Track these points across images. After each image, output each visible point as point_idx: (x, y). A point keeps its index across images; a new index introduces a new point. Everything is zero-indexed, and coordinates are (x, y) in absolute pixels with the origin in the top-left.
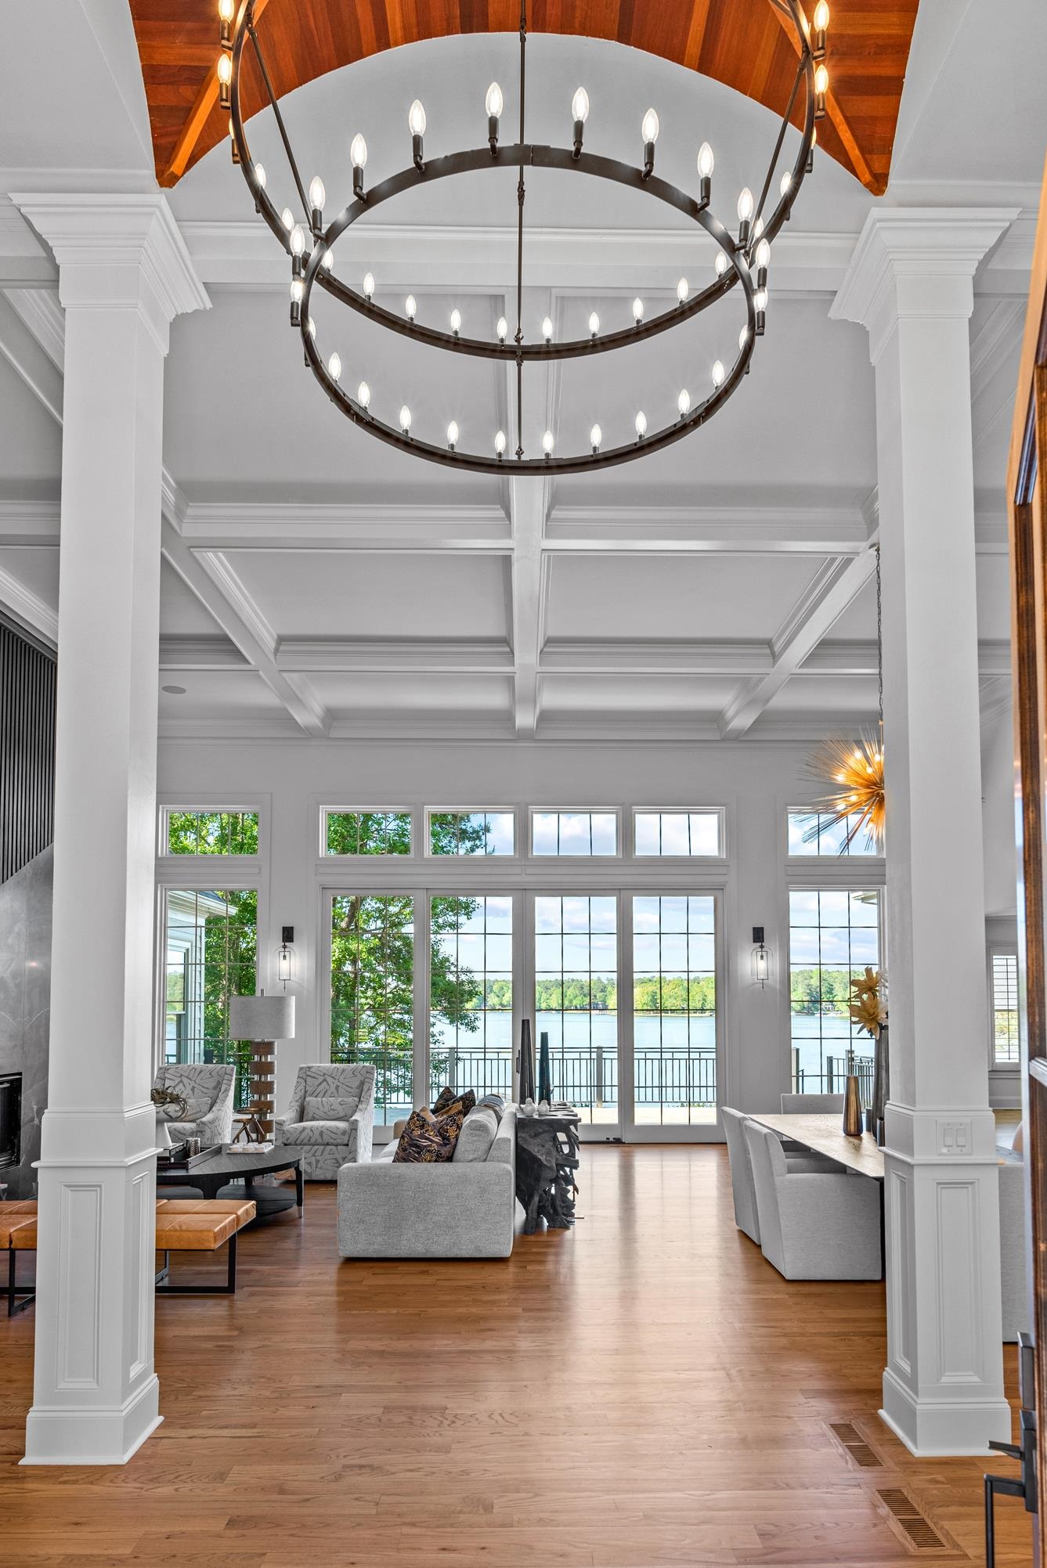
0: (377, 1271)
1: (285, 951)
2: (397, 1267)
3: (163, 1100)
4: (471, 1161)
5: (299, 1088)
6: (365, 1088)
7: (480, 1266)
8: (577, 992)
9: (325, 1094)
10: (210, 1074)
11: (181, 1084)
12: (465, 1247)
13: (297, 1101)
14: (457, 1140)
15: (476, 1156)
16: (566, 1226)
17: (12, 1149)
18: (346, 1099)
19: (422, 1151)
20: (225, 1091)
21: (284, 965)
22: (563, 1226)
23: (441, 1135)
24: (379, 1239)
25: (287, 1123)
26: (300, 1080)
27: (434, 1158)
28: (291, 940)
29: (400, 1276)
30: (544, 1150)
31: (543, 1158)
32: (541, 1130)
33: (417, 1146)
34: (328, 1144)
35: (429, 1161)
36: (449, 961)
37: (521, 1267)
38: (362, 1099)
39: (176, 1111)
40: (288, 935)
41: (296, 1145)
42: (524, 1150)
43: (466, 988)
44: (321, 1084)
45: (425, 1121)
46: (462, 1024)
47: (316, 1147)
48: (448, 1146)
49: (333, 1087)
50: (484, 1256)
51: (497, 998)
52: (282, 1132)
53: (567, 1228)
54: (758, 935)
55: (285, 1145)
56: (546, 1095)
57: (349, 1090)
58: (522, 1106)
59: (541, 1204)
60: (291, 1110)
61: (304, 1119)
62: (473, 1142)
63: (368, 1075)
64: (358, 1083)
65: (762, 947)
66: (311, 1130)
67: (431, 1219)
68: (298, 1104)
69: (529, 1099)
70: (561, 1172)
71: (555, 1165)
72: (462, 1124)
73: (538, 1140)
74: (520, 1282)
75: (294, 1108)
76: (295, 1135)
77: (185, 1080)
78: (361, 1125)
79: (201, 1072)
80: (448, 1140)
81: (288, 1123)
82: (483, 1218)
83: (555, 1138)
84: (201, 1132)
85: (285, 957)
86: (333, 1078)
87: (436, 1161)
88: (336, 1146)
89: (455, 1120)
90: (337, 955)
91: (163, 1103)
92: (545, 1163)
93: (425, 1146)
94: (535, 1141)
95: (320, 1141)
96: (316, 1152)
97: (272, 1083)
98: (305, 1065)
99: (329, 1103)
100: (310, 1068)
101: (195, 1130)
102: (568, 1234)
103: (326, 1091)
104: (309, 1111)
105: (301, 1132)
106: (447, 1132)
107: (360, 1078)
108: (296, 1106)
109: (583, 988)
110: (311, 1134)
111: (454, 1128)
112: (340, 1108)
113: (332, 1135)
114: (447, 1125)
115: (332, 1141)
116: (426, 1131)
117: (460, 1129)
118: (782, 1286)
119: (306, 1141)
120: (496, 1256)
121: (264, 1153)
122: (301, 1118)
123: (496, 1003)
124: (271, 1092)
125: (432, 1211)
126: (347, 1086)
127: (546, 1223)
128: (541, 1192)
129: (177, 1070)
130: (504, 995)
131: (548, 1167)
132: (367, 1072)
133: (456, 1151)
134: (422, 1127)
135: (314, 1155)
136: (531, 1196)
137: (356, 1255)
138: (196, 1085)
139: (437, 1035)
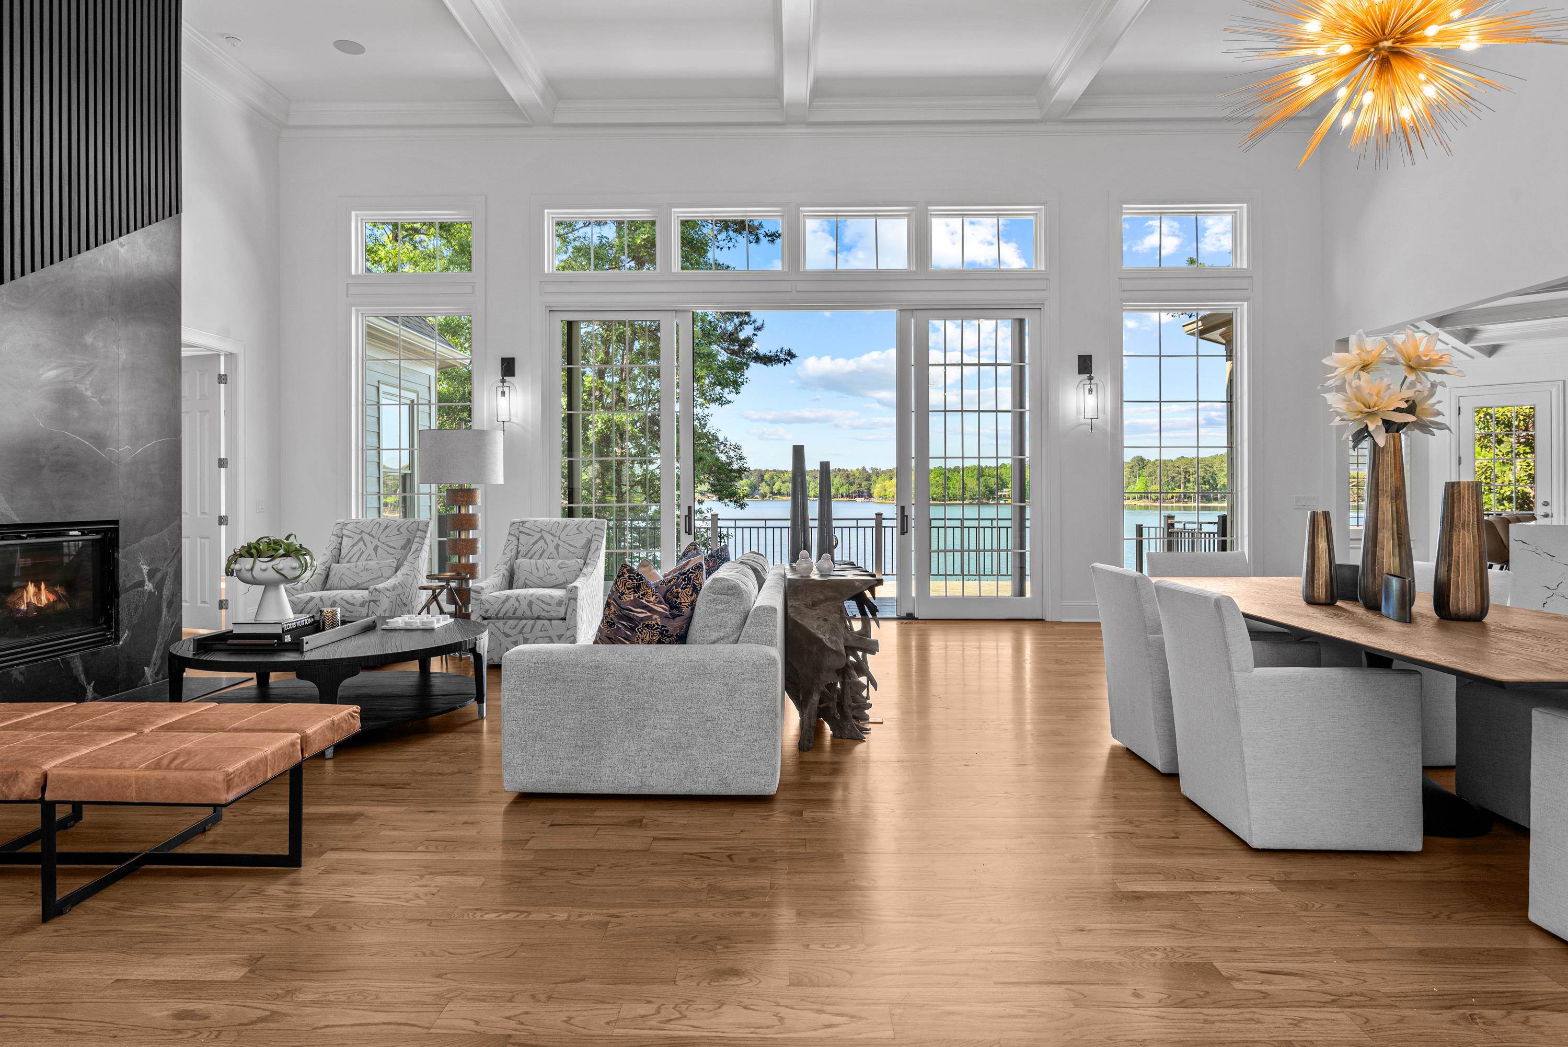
0: (559, 818)
1: (503, 386)
2: (595, 810)
3: (272, 553)
4: (714, 642)
5: (510, 548)
6: (593, 547)
7: (727, 810)
8: (844, 481)
9: (541, 555)
10: (398, 530)
11: (361, 542)
12: (704, 779)
13: (506, 564)
14: (693, 609)
15: (722, 635)
16: (858, 736)
17: (108, 621)
18: (567, 561)
19: (637, 626)
20: (416, 550)
21: (503, 402)
22: (855, 736)
23: (667, 601)
24: (568, 765)
25: (486, 591)
26: (511, 538)
27: (656, 638)
28: (513, 375)
29: (594, 829)
30: (827, 627)
31: (825, 638)
32: (822, 597)
33: (630, 619)
34: (539, 618)
35: (649, 643)
36: (717, 440)
37: (793, 813)
38: (588, 561)
39: (294, 569)
40: (508, 367)
41: (498, 619)
42: (797, 625)
43: (735, 466)
44: (536, 542)
45: (641, 579)
46: (730, 501)
47: (524, 622)
48: (678, 619)
49: (552, 548)
50: (733, 793)
51: (767, 487)
52: (479, 602)
53: (861, 740)
54: (1085, 365)
55: (484, 619)
56: (827, 546)
57: (571, 549)
58: (794, 565)
59: (822, 706)
60: (495, 575)
61: (514, 586)
62: (718, 612)
63: (597, 532)
64: (584, 541)
65: (1091, 379)
66: (518, 600)
67: (649, 734)
68: (506, 567)
69: (803, 553)
70: (851, 658)
71: (843, 648)
72: (701, 585)
73: (818, 612)
74: (791, 846)
75: (500, 573)
76: (496, 606)
77: (366, 537)
78: (582, 593)
79: (386, 527)
80: (679, 609)
81: (489, 590)
82: (732, 733)
83: (842, 611)
84: (375, 601)
85: (503, 393)
86: (552, 534)
87: (659, 642)
88: (550, 620)
89: (690, 579)
90: (600, 426)
91: (273, 558)
92: (829, 645)
93: (642, 619)
94: (814, 613)
95: (528, 613)
96: (523, 627)
97: (474, 541)
98: (518, 520)
99: (546, 566)
100: (523, 522)
101: (367, 599)
102: (860, 748)
103: (543, 552)
104: (520, 576)
105: (504, 602)
106: (678, 597)
107: (587, 535)
108: (503, 570)
109: (848, 477)
110: (517, 604)
111: (689, 590)
112: (559, 573)
113: (544, 606)
114: (677, 586)
115: (544, 614)
116: (643, 595)
117: (697, 593)
118: (1245, 860)
119: (510, 614)
120: (753, 793)
121: (433, 629)
122: (510, 583)
123: (767, 491)
124: (474, 552)
125: (650, 722)
126: (569, 545)
127: (828, 730)
128: (823, 688)
129: (357, 526)
130: (774, 484)
131: (832, 650)
132: (596, 528)
133: (691, 627)
134: (637, 588)
135: (521, 632)
136: (808, 695)
137: (530, 789)
138: (379, 544)
139: (706, 512)
